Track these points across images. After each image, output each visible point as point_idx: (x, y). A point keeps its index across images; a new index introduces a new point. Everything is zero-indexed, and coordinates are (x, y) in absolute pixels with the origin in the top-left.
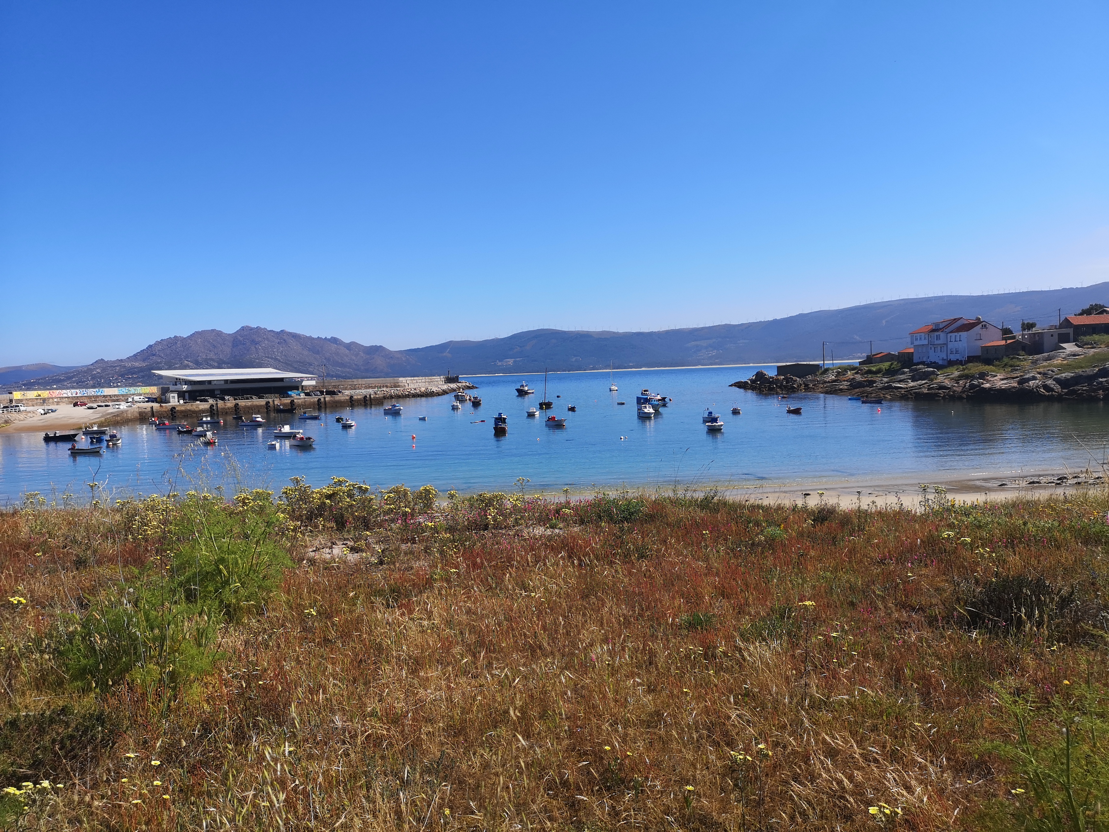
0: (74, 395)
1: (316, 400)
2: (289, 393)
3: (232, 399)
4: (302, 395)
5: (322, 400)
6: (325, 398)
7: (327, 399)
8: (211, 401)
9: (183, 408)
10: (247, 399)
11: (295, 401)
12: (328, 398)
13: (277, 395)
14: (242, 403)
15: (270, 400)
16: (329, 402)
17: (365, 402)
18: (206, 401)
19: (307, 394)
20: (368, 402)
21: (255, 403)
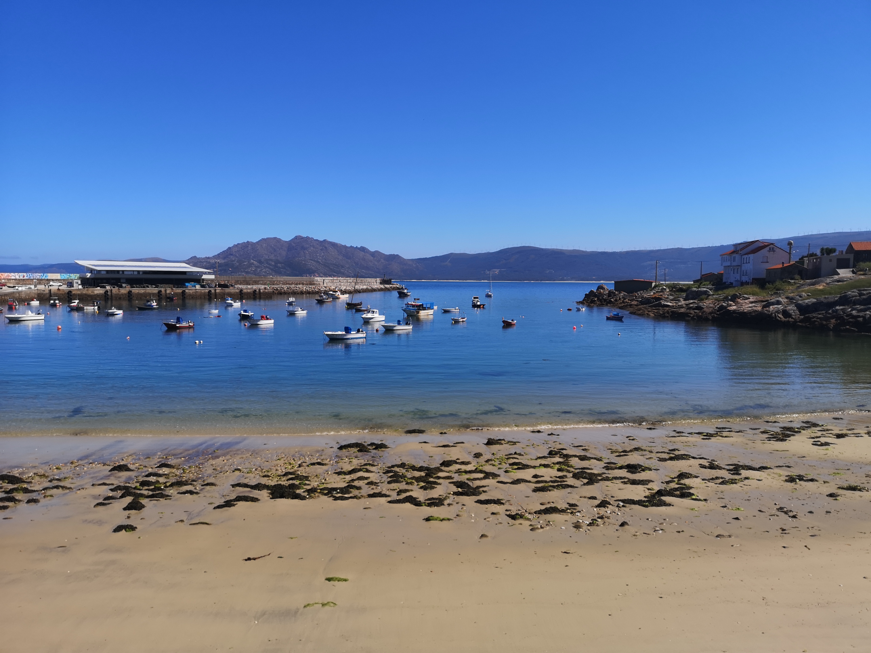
0: (21, 278)
1: (207, 291)
2: (187, 284)
3: (129, 286)
4: (198, 287)
5: (213, 291)
6: (215, 290)
7: (217, 291)
8: (108, 288)
9: (79, 292)
10: (144, 287)
11: (187, 291)
12: (219, 290)
13: (170, 286)
14: (136, 290)
15: (163, 290)
16: (219, 294)
17: (254, 296)
18: (104, 287)
19: (203, 286)
20: (258, 296)
21: (147, 291)
